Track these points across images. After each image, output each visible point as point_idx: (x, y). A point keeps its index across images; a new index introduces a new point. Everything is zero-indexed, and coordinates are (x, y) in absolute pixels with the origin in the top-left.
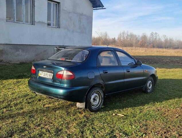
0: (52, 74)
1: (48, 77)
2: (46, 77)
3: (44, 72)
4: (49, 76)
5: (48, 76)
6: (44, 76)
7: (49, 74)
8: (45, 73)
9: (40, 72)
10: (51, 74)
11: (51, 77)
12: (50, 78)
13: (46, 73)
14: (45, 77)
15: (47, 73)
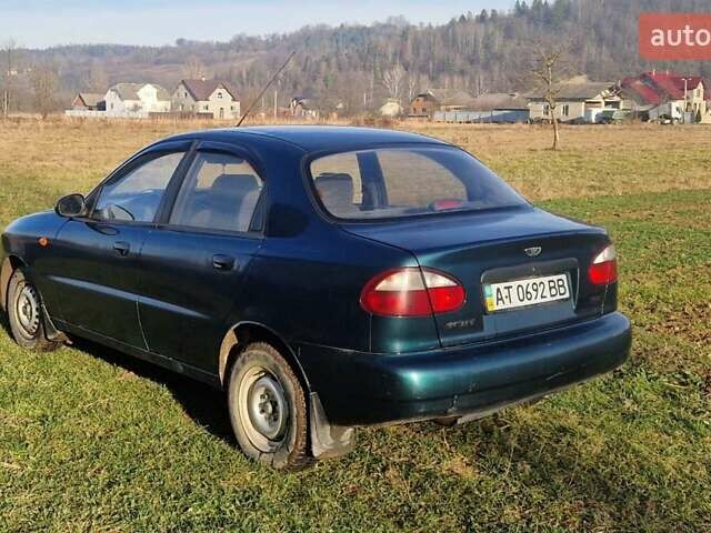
0: (560, 277)
1: (549, 299)
2: (539, 300)
3: (514, 284)
4: (554, 291)
5: (547, 293)
6: (526, 302)
7: (545, 280)
8: (524, 283)
9: (491, 290)
10: (555, 278)
11: (562, 290)
12: (558, 297)
13: (531, 281)
14: (533, 302)
15: (538, 281)
